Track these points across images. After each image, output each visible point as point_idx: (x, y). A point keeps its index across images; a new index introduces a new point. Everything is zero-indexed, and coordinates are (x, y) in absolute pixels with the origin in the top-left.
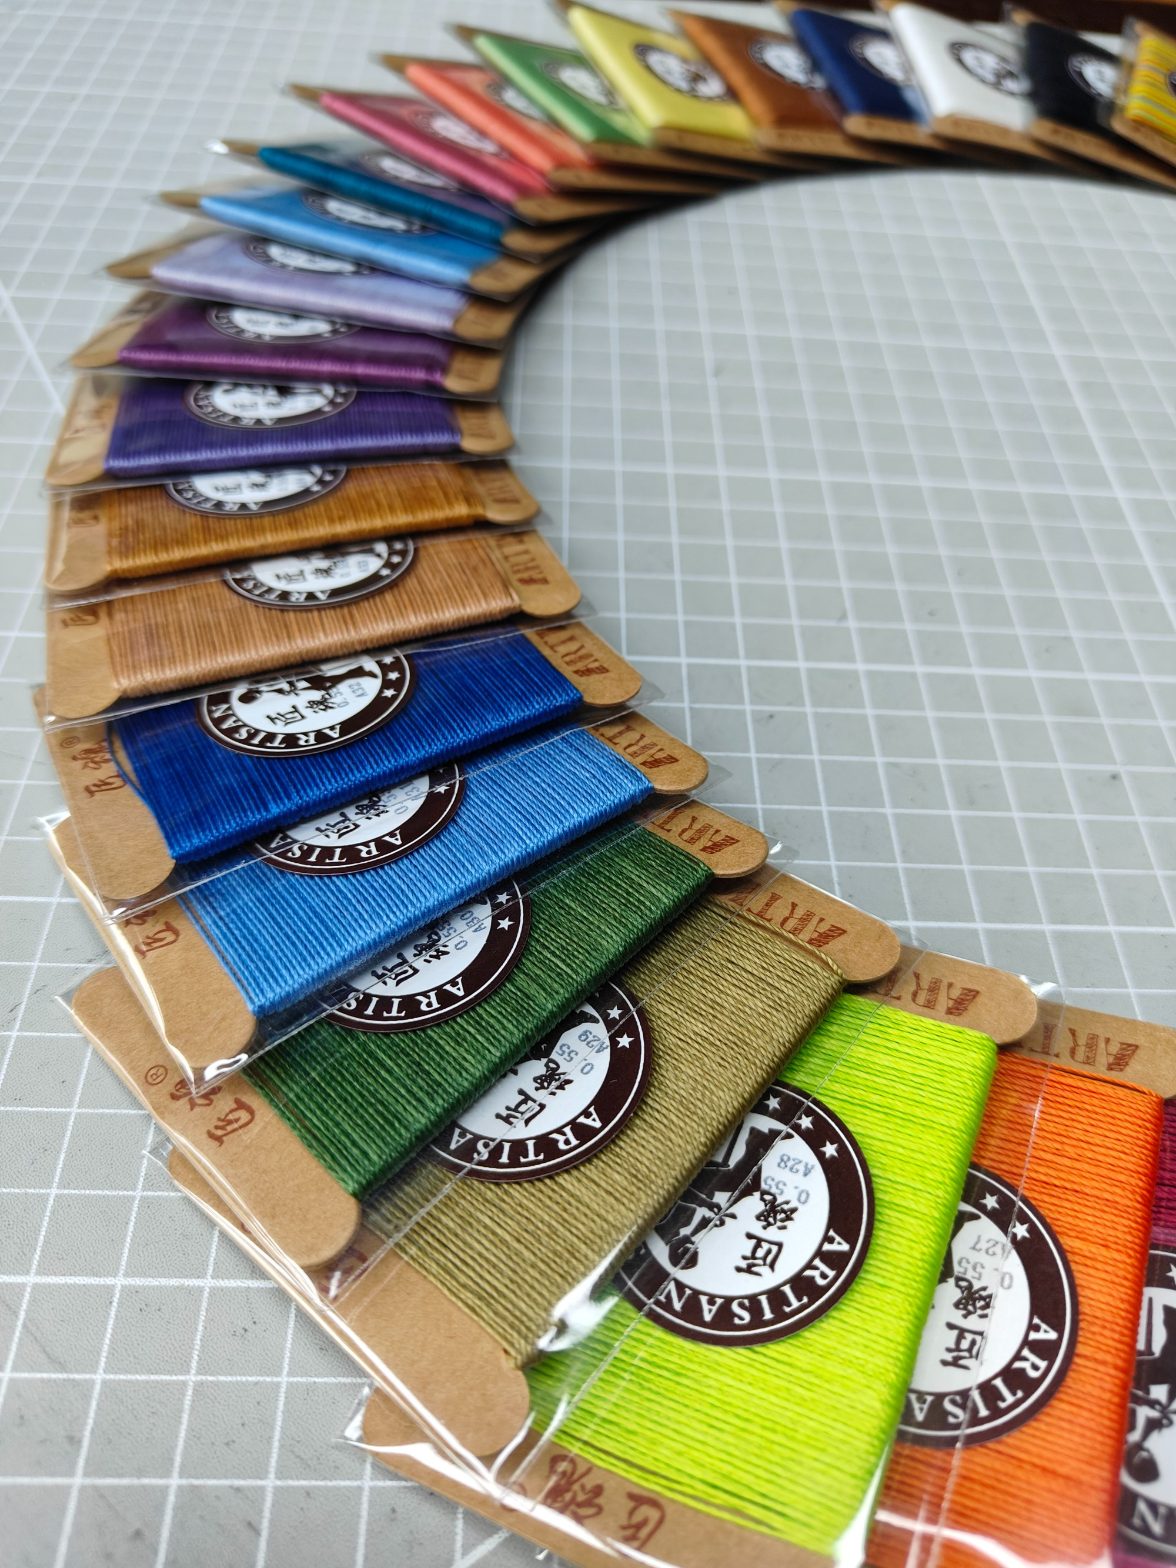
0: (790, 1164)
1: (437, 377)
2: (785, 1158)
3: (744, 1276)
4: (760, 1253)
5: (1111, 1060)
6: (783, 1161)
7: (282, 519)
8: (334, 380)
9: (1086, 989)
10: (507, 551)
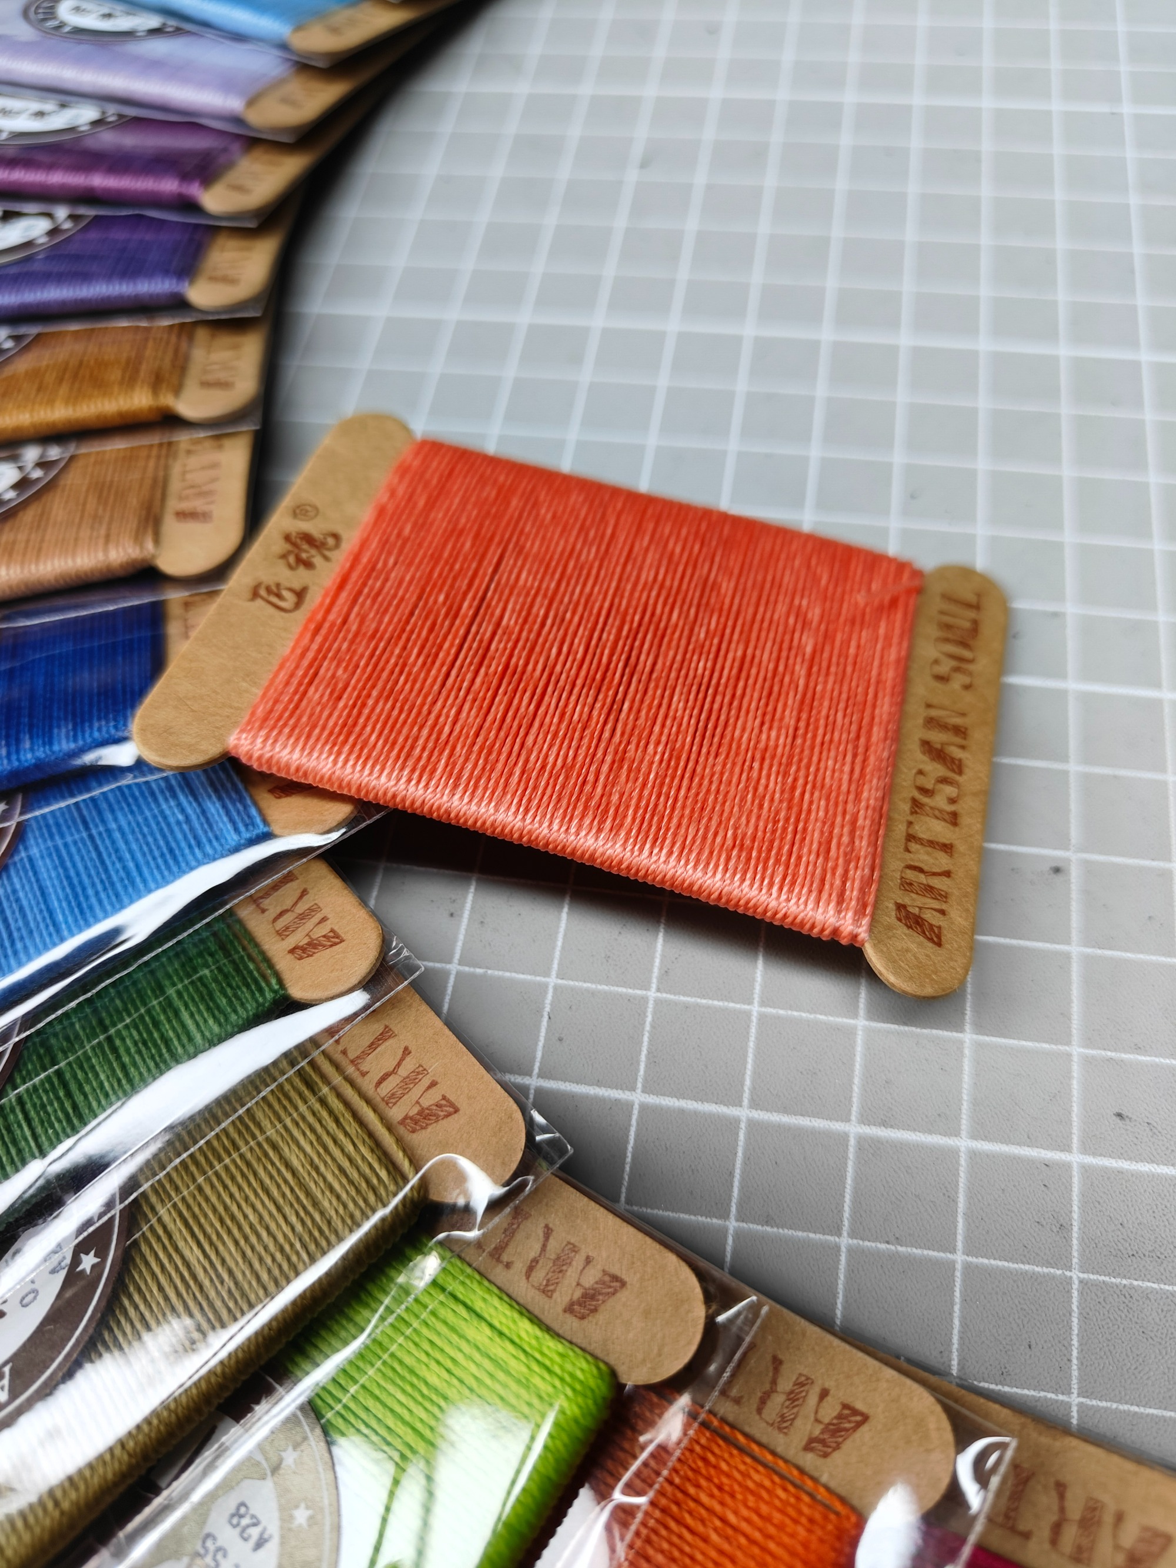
0: (245, 1521)
1: (194, 190)
2: (243, 1510)
5: (817, 1430)
6: (238, 1515)
9: (883, 1246)
10: (193, 462)
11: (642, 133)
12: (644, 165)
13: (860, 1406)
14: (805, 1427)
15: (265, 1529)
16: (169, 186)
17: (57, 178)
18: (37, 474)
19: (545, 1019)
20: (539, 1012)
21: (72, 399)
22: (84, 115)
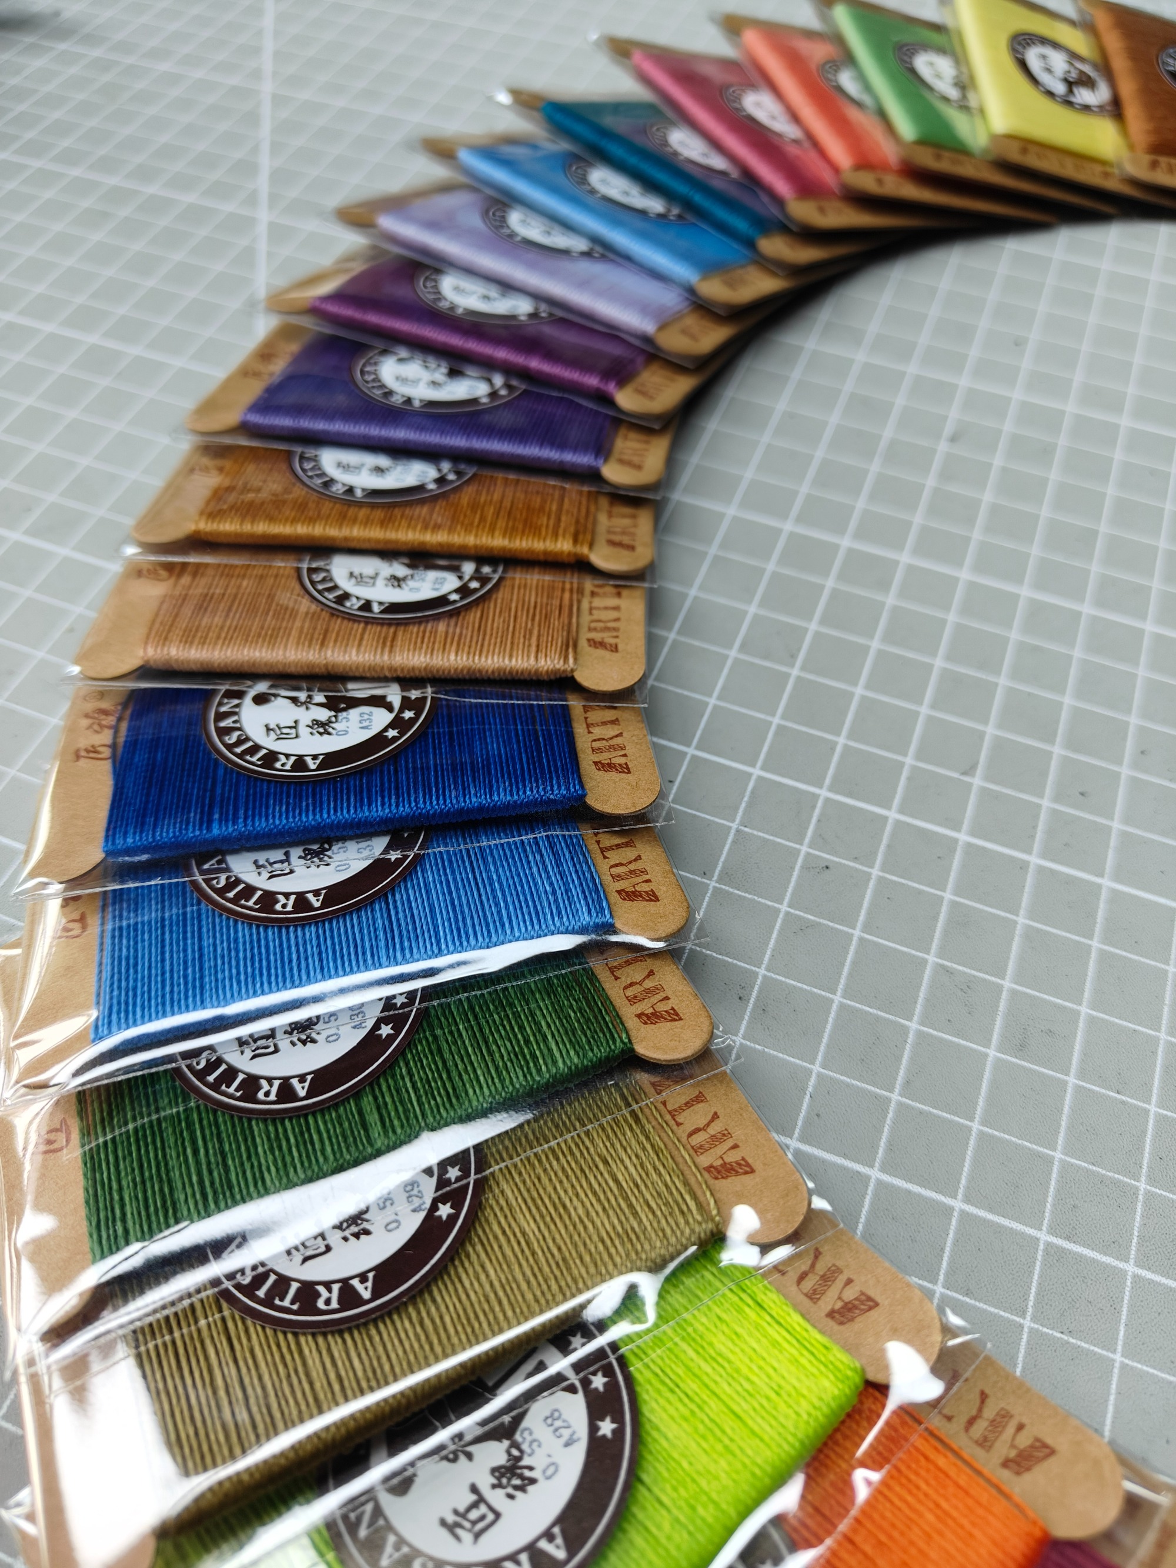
0: (558, 1423)
1: (611, 387)
2: (556, 1414)
3: (444, 1533)
4: (474, 1515)
5: (1013, 1454)
6: (552, 1417)
7: (379, 514)
8: (509, 370)
10: (597, 602)
11: (954, 414)
12: (953, 439)
13: (1049, 1441)
14: (1002, 1449)
15: (574, 1433)
16: (592, 381)
17: (501, 354)
18: (474, 585)
19: (808, 1097)
20: (803, 1090)
21: (510, 532)
22: (522, 307)
